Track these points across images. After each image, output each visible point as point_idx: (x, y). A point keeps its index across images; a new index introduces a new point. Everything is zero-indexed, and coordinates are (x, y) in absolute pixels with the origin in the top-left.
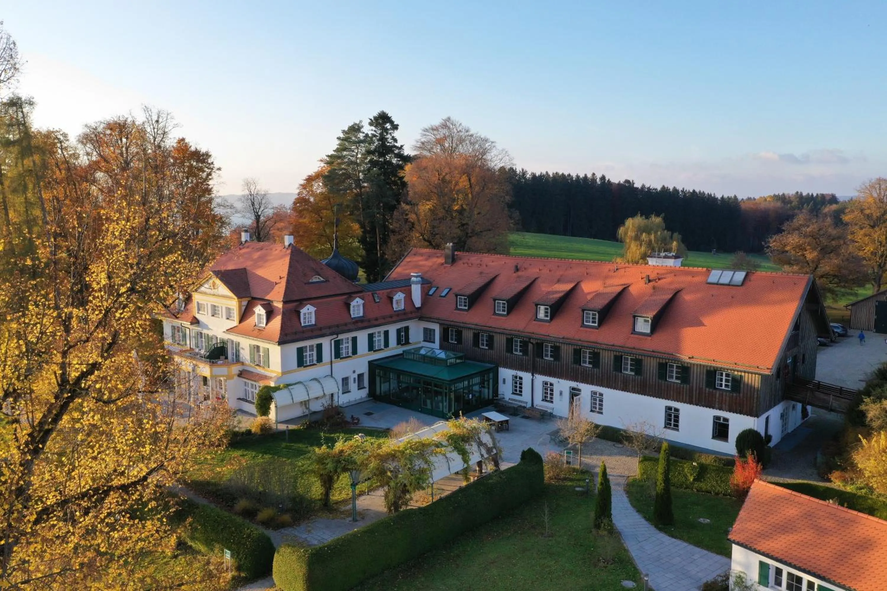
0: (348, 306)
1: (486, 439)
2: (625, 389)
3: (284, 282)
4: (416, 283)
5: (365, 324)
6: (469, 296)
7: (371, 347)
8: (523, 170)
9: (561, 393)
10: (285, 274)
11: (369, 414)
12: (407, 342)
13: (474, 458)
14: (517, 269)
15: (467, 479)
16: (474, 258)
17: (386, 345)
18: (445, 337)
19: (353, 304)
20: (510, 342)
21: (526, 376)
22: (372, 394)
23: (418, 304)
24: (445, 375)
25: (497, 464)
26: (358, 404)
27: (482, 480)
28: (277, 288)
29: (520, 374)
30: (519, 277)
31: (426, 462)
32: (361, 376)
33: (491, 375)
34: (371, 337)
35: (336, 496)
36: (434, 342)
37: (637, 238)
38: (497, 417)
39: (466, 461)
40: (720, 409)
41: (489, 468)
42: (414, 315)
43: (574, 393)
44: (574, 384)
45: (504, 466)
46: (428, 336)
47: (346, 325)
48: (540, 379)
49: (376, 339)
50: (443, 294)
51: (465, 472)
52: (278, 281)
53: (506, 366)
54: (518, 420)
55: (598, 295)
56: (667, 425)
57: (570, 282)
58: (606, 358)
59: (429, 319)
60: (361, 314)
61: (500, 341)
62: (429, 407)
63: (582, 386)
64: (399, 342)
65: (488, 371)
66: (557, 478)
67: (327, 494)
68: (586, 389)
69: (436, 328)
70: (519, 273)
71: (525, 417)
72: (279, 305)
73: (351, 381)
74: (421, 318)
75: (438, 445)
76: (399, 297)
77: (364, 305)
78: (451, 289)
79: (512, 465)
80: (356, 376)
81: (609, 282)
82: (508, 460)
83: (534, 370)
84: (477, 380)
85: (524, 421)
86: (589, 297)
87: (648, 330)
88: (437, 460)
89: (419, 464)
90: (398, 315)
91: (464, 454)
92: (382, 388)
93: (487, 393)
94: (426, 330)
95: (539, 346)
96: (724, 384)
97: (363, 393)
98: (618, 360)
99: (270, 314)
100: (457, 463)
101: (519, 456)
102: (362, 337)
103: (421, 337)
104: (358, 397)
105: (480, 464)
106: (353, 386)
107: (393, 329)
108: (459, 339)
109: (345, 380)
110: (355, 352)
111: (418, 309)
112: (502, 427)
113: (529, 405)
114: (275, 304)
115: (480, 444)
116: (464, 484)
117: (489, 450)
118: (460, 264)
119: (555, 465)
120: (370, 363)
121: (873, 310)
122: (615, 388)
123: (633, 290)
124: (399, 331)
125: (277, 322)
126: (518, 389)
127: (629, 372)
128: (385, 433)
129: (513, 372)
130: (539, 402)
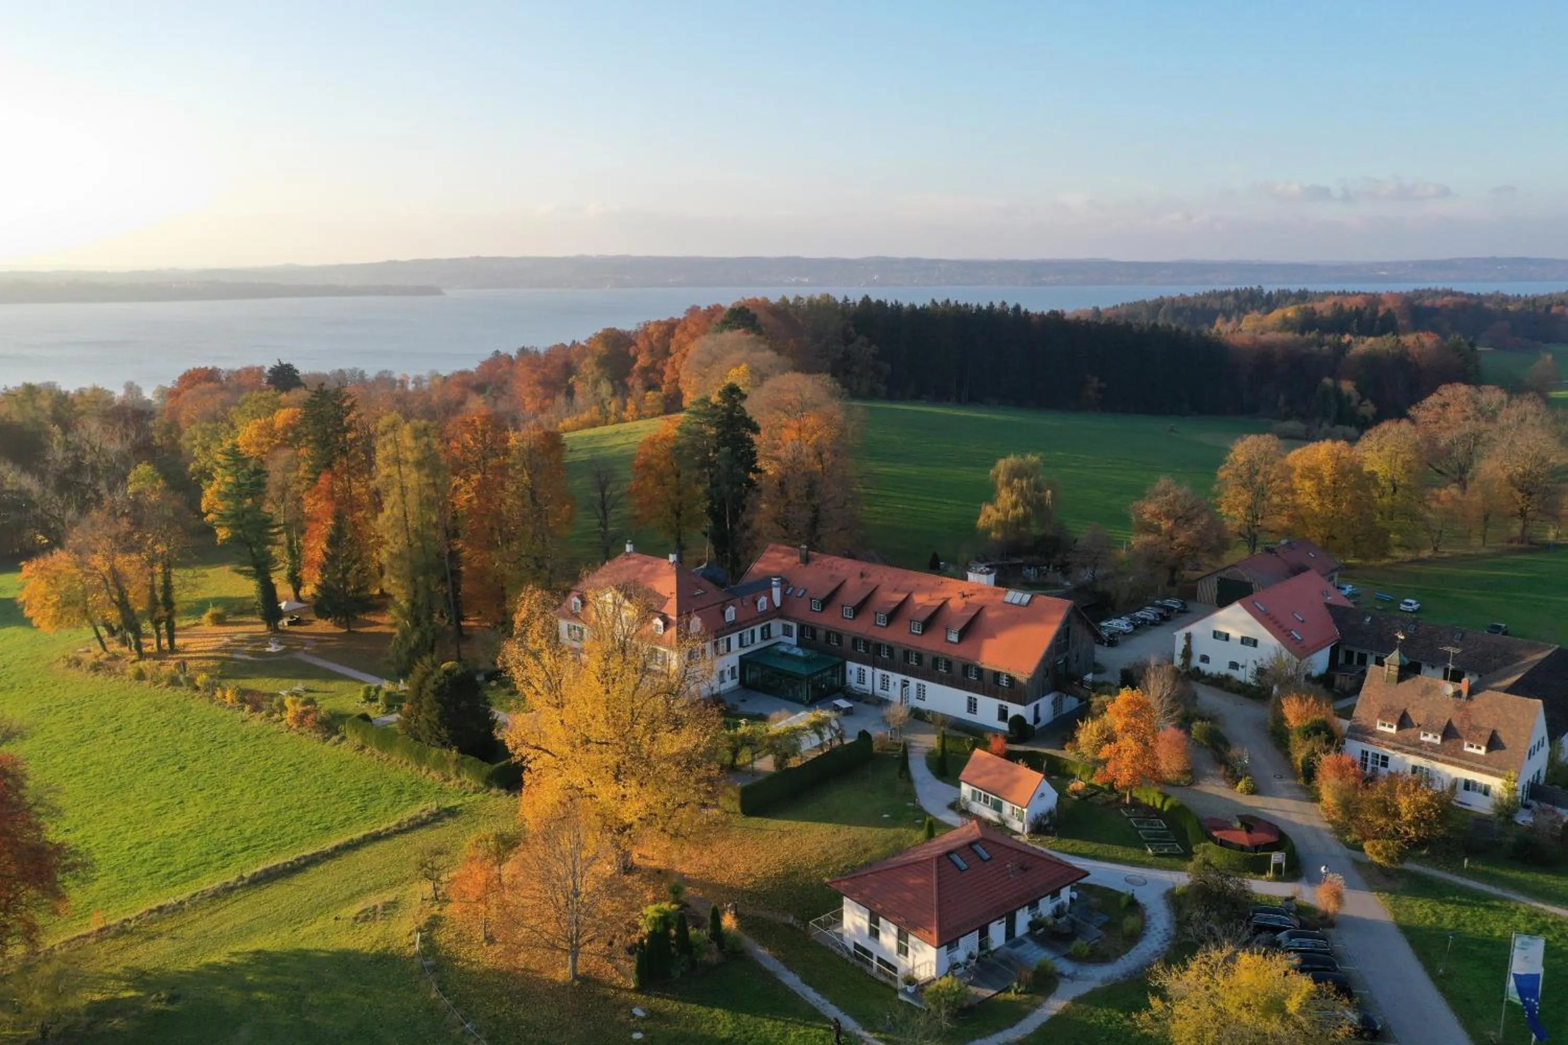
0: (723, 613)
1: (834, 724)
2: (940, 683)
3: (675, 596)
4: (776, 586)
5: (737, 627)
6: (821, 601)
7: (741, 645)
8: (896, 302)
9: (895, 684)
10: (674, 589)
11: (744, 701)
12: (769, 637)
13: (827, 737)
14: (862, 575)
15: (822, 750)
16: (827, 560)
17: (753, 641)
18: (801, 633)
19: (728, 611)
20: (855, 640)
21: (868, 670)
22: (742, 682)
23: (778, 604)
24: (803, 670)
25: (842, 740)
26: (732, 691)
27: (833, 751)
28: (669, 602)
29: (863, 667)
30: (864, 583)
31: (798, 740)
32: (733, 669)
33: (840, 668)
34: (741, 636)
35: (739, 762)
36: (791, 636)
37: (1009, 483)
38: (843, 703)
39: (821, 738)
40: (1003, 699)
41: (837, 743)
42: (774, 615)
43: (905, 684)
44: (904, 677)
45: (847, 741)
46: (787, 631)
47: (723, 629)
48: (879, 672)
49: (745, 637)
50: (800, 594)
51: (821, 746)
52: (669, 596)
53: (852, 661)
54: (861, 704)
55: (925, 607)
56: (969, 711)
57: (904, 592)
58: (927, 660)
59: (787, 618)
60: (733, 618)
61: (847, 641)
62: (791, 695)
63: (910, 679)
64: (763, 638)
65: (837, 665)
66: (882, 749)
67: (734, 761)
68: (913, 682)
69: (795, 627)
70: (864, 579)
71: (866, 703)
72: (673, 618)
73: (726, 673)
74: (782, 617)
75: (804, 729)
76: (763, 600)
77: (736, 611)
78: (806, 590)
79: (853, 740)
80: (729, 668)
81: (934, 595)
82: (850, 737)
83: (874, 665)
84: (829, 673)
85: (866, 706)
86: (918, 608)
87: (956, 640)
88: (804, 739)
89: (793, 741)
90: (762, 616)
91: (820, 734)
92: (751, 676)
93: (836, 681)
94: (784, 626)
95: (878, 646)
96: (1004, 682)
97: (736, 682)
98: (936, 661)
99: (667, 624)
100: (816, 741)
101: (856, 735)
102: (735, 638)
103: (781, 632)
104: (731, 686)
105: (830, 740)
106: (727, 677)
107: (758, 629)
108: (814, 635)
109: (722, 673)
110: (729, 649)
111: (778, 608)
112: (848, 712)
113: (870, 693)
114: (671, 617)
115: (831, 727)
116: (821, 753)
117: (837, 731)
118: (813, 564)
119: (882, 740)
120: (741, 657)
121: (1216, 585)
122: (934, 682)
123: (951, 603)
124: (762, 629)
125: (673, 631)
126: (861, 679)
127: (942, 670)
128: (763, 718)
129: (858, 666)
130: (878, 691)
